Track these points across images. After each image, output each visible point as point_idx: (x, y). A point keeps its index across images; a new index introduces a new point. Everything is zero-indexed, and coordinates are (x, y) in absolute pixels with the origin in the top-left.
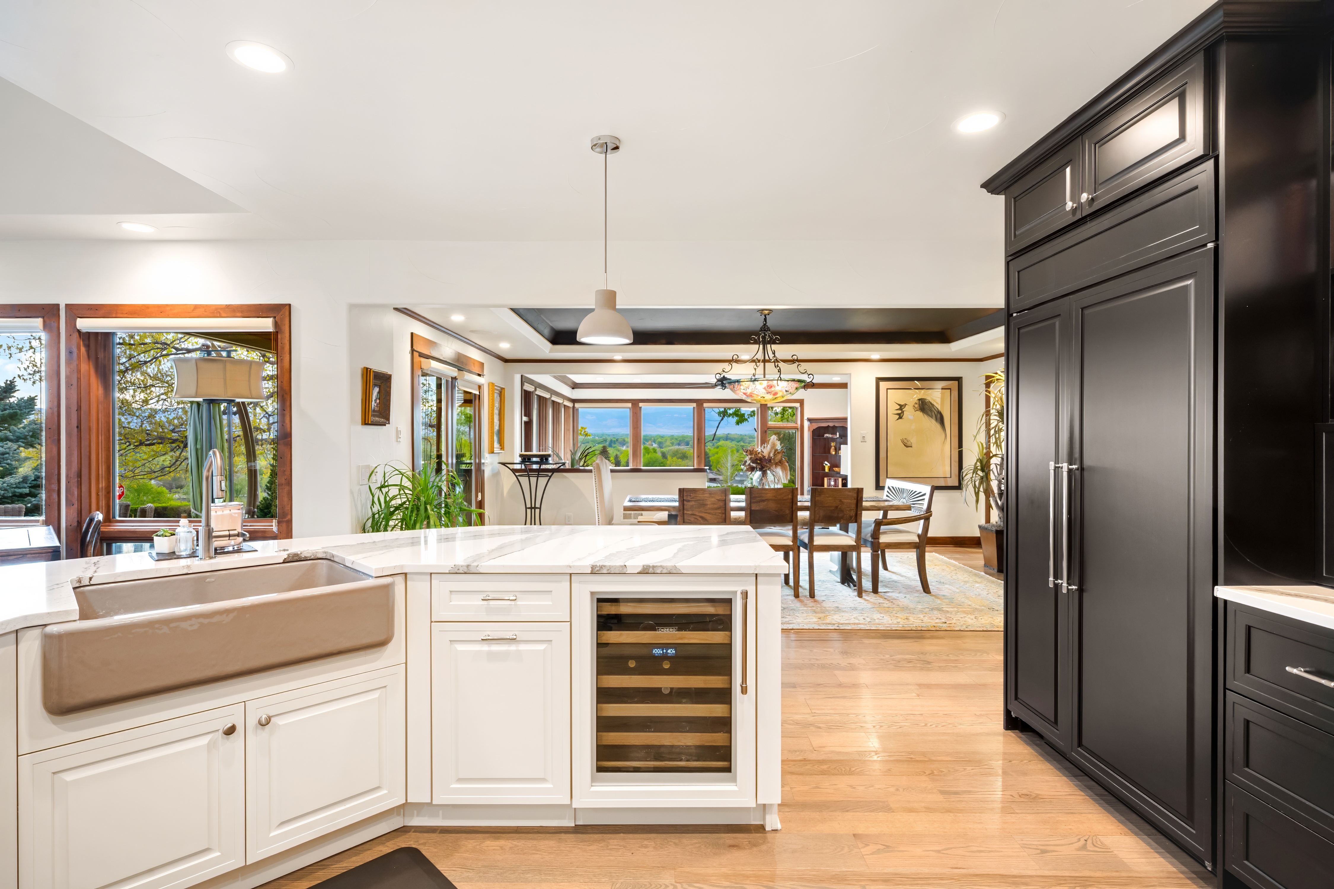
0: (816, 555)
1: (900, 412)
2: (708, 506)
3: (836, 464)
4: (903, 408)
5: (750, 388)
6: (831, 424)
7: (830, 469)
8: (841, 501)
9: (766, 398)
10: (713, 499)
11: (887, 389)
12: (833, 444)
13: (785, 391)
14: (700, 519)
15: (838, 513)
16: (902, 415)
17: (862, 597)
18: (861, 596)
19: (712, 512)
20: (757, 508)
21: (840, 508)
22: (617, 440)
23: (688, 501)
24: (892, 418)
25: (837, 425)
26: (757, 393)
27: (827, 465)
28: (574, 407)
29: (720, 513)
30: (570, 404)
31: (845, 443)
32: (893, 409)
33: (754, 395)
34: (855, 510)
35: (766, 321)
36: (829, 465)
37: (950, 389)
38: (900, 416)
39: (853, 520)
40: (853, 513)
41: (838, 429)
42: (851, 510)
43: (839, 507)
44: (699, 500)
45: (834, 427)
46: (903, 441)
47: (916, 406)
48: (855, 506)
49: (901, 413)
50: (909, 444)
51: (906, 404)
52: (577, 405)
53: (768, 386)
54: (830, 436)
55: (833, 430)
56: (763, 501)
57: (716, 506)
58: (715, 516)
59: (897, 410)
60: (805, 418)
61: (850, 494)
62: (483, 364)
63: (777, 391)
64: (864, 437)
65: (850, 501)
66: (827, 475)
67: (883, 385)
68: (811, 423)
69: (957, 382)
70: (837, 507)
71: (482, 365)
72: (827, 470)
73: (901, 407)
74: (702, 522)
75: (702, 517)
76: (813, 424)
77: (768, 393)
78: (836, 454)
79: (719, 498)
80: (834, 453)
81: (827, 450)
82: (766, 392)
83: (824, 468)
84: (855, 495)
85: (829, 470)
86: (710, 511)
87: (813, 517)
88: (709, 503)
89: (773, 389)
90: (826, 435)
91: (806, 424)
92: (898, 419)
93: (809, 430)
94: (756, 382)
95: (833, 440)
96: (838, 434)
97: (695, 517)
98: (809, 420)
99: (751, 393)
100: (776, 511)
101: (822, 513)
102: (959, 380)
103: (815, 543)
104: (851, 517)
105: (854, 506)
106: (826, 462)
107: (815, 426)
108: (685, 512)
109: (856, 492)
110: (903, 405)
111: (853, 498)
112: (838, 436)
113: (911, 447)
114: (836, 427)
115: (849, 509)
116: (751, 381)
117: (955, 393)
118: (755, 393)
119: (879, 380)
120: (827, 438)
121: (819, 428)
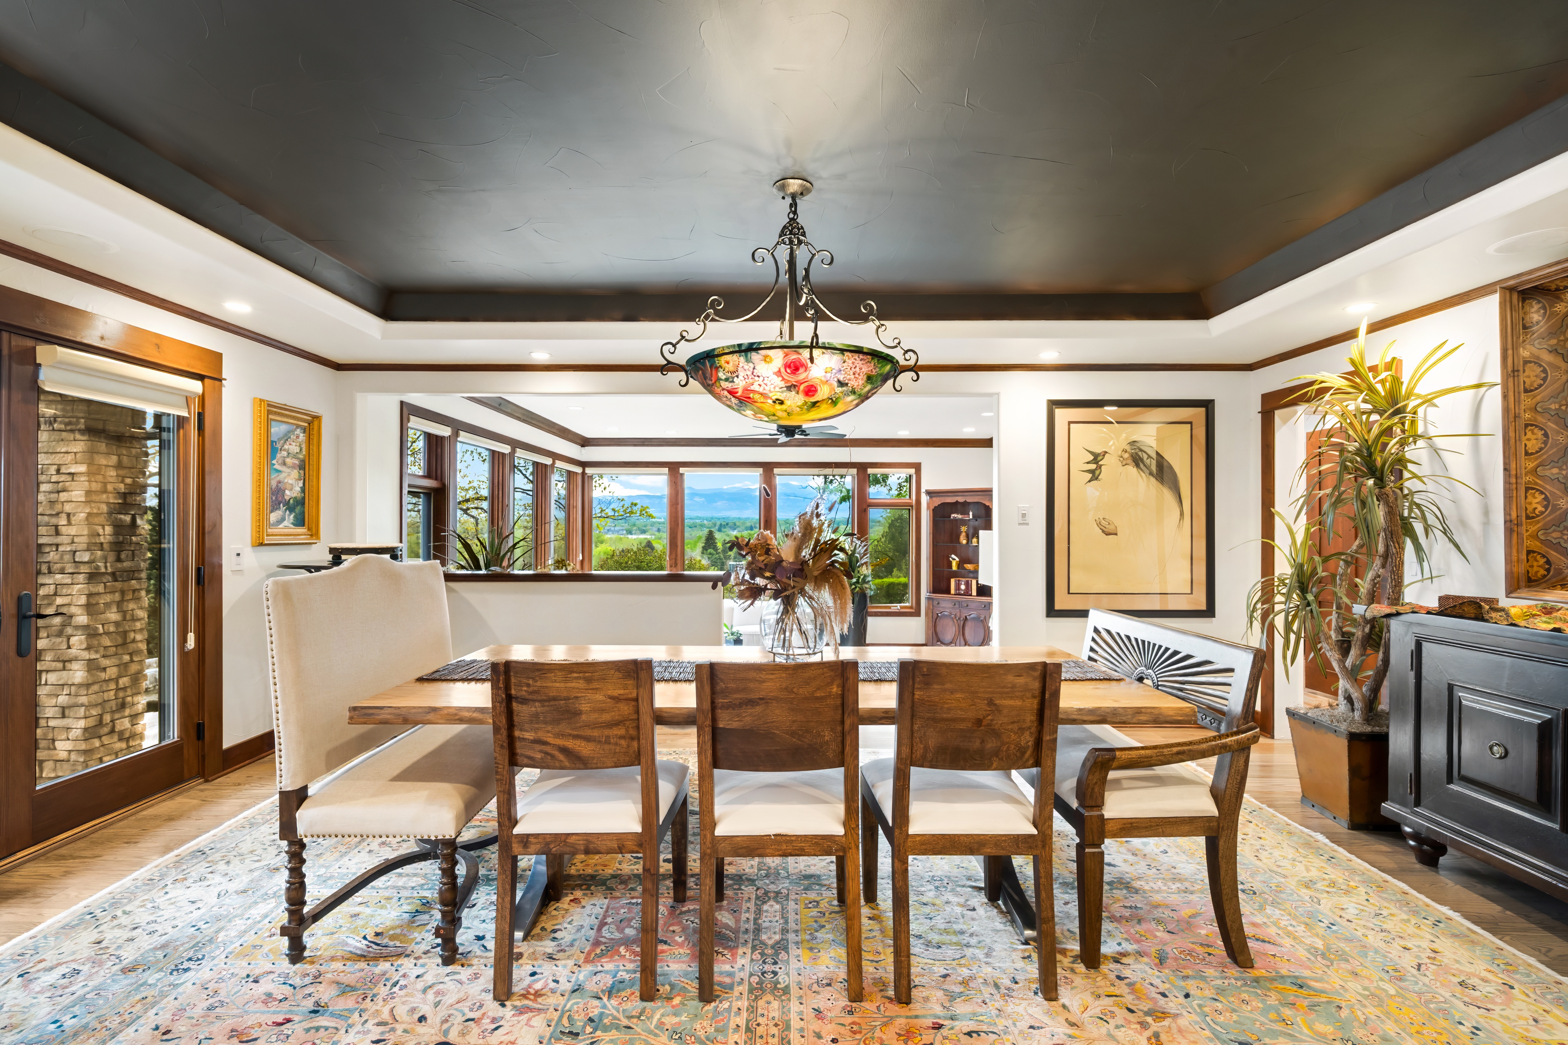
0: (918, 864)
1: (1093, 466)
2: (584, 717)
3: (971, 558)
4: (1099, 458)
5: (742, 374)
6: (961, 499)
7: (960, 565)
8: (991, 702)
9: (788, 403)
10: (599, 697)
11: (1070, 423)
12: (964, 529)
13: (836, 384)
14: (561, 757)
15: (983, 742)
16: (1097, 472)
17: (1055, 999)
18: (1053, 995)
19: (596, 733)
20: (735, 725)
21: (989, 725)
22: (727, 524)
23: (524, 701)
24: (1080, 478)
25: (969, 500)
26: (761, 390)
27: (955, 560)
28: (583, 473)
29: (622, 737)
30: (578, 470)
31: (988, 526)
32: (1081, 460)
33: (756, 397)
34: (1033, 729)
35: (795, 213)
36: (957, 559)
37: (1191, 423)
38: (1094, 475)
39: (1027, 760)
40: (1028, 739)
41: (971, 506)
42: (1022, 730)
43: (985, 722)
44: (555, 699)
45: (965, 504)
46: (1099, 524)
47: (1126, 455)
48: (1033, 718)
49: (1096, 469)
50: (1110, 528)
51: (1106, 452)
52: (589, 471)
53: (787, 366)
54: (960, 516)
55: (962, 507)
56: (751, 703)
57: (606, 717)
58: (606, 747)
59: (1088, 463)
60: (923, 490)
61: (1021, 681)
62: (219, 356)
63: (815, 382)
64: (1024, 515)
65: (1018, 703)
66: (955, 575)
67: (1061, 415)
68: (931, 497)
69: (1203, 409)
70: (979, 722)
71: (217, 357)
72: (954, 568)
73: (1097, 458)
74: (567, 764)
75: (564, 750)
76: (934, 499)
77: (789, 388)
78: (968, 543)
79: (616, 693)
80: (964, 542)
81: (954, 537)
82: (782, 384)
83: (950, 565)
84: (1036, 685)
85: (958, 568)
86: (588, 732)
87: (906, 750)
88: (585, 707)
89: (802, 375)
90: (953, 515)
91: (924, 499)
92: (1089, 481)
93: (928, 507)
94: (754, 356)
95: (964, 522)
96: (971, 513)
97: (543, 747)
98: (929, 493)
99: (746, 390)
100: (793, 734)
101: (933, 740)
102: (1208, 405)
103: (914, 829)
104: (1022, 751)
105: (1030, 718)
106: (953, 556)
107: (938, 501)
108: (517, 733)
109: (1037, 674)
110: (1099, 454)
111: (1029, 695)
112: (971, 517)
113: (1116, 534)
114: (969, 503)
115: (1015, 727)
116: (740, 352)
117: (1201, 432)
118: (755, 387)
119: (1054, 404)
120: (956, 520)
121: (943, 504)
